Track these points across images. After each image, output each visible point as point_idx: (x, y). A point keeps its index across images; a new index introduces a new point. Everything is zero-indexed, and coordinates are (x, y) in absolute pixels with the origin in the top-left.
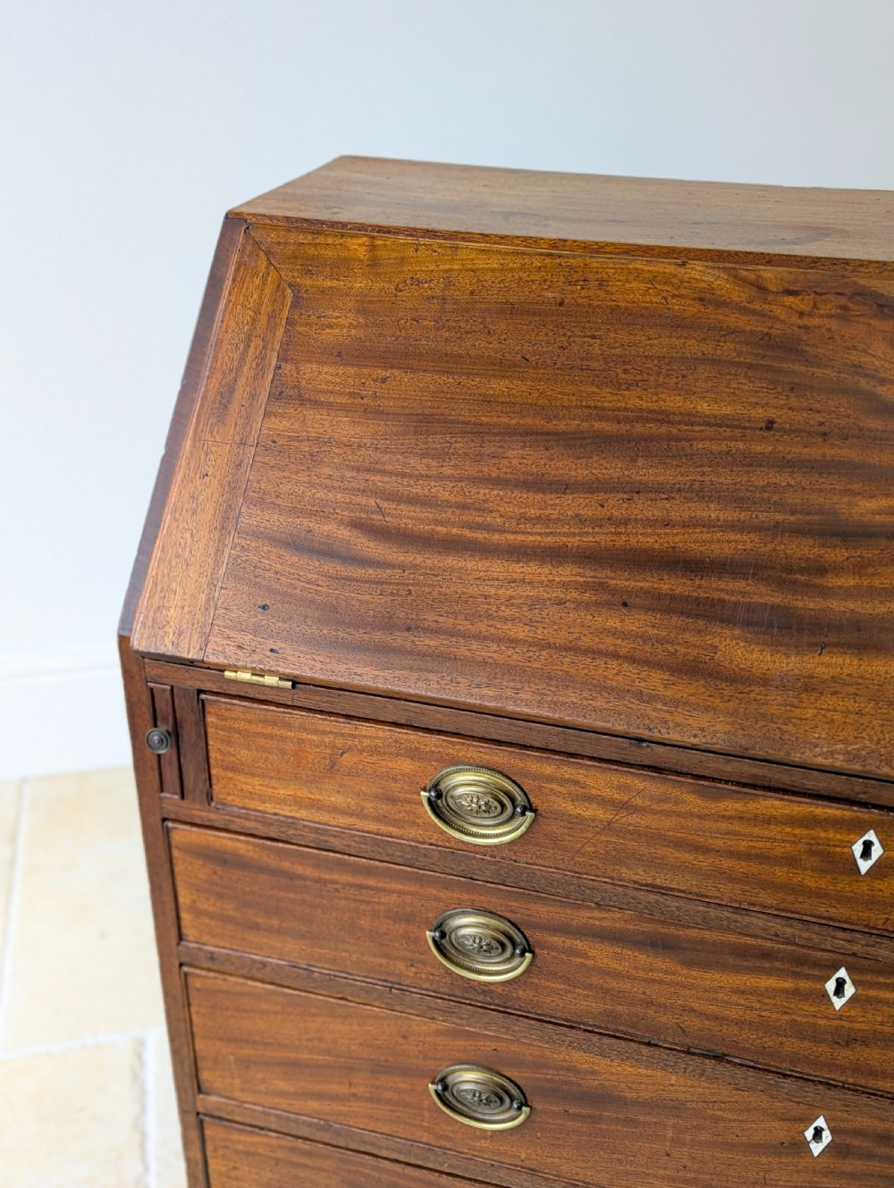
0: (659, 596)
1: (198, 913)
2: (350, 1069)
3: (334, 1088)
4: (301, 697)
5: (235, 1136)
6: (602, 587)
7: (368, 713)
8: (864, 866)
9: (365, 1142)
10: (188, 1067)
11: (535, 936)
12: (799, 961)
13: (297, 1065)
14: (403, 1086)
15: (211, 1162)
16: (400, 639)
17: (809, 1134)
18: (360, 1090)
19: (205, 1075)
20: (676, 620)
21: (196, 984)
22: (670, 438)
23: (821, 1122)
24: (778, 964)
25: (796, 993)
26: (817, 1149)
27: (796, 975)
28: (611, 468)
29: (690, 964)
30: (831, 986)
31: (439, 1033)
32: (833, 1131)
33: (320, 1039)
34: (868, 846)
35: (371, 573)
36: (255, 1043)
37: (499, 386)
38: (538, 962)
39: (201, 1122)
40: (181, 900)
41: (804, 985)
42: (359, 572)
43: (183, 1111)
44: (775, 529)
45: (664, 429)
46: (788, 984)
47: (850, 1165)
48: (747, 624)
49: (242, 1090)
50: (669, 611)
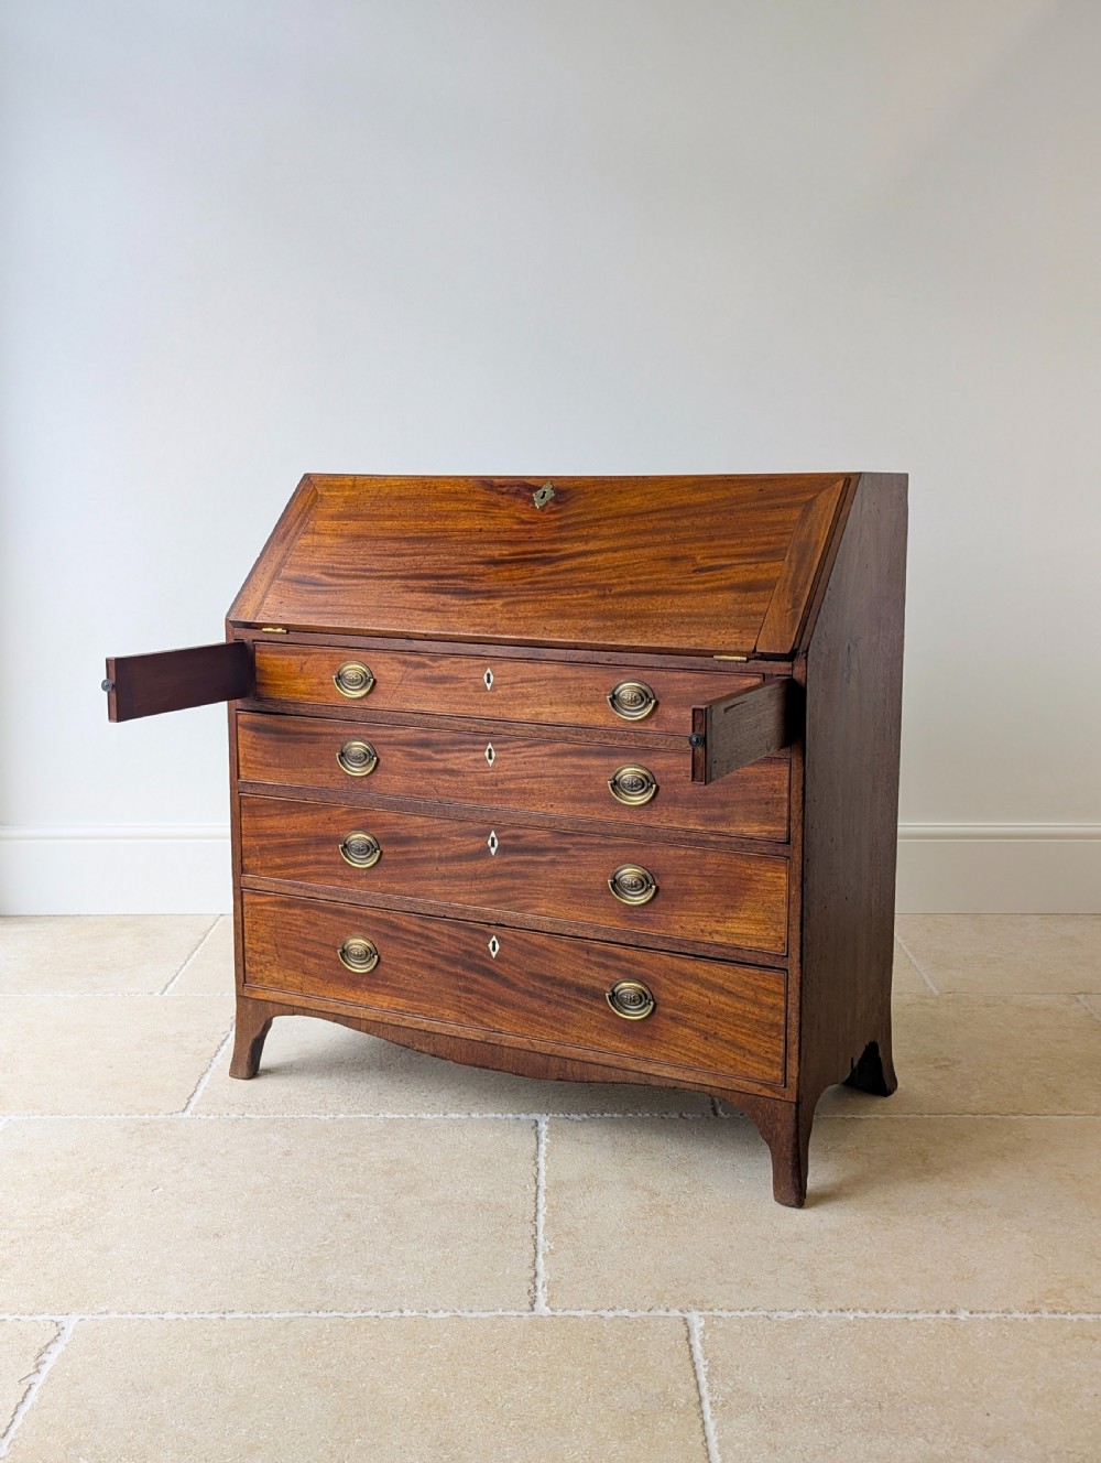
0: (425, 588)
1: (247, 761)
2: (308, 844)
3: (302, 858)
4: (292, 637)
5: (258, 900)
6: (407, 586)
7: (314, 642)
8: (489, 686)
9: (313, 891)
10: (238, 859)
11: (379, 749)
12: (475, 743)
13: (286, 846)
14: (330, 850)
15: (246, 920)
16: (328, 609)
17: (490, 842)
18: (312, 857)
19: (246, 861)
20: (429, 595)
21: (245, 802)
22: (445, 537)
23: (493, 834)
24: (467, 746)
25: (475, 760)
26: (493, 850)
27: (474, 751)
28: (420, 547)
29: (437, 752)
30: (487, 754)
31: (343, 813)
32: (499, 839)
33: (295, 828)
34: (488, 675)
35: (324, 588)
36: (268, 836)
37: (388, 523)
38: (381, 763)
39: (242, 892)
40: (240, 755)
41: (478, 756)
42: (320, 588)
43: (234, 888)
44: (473, 563)
45: (443, 534)
46: (473, 756)
47: (507, 859)
48: (453, 593)
49: (261, 868)
50: (426, 592)
